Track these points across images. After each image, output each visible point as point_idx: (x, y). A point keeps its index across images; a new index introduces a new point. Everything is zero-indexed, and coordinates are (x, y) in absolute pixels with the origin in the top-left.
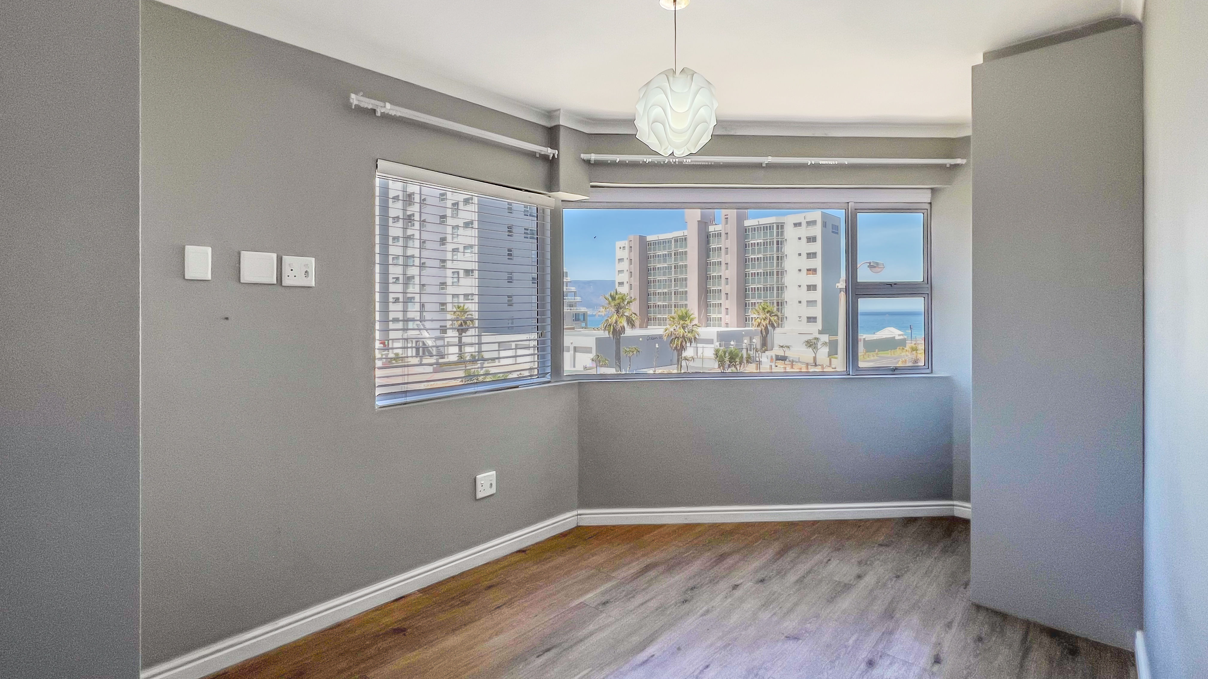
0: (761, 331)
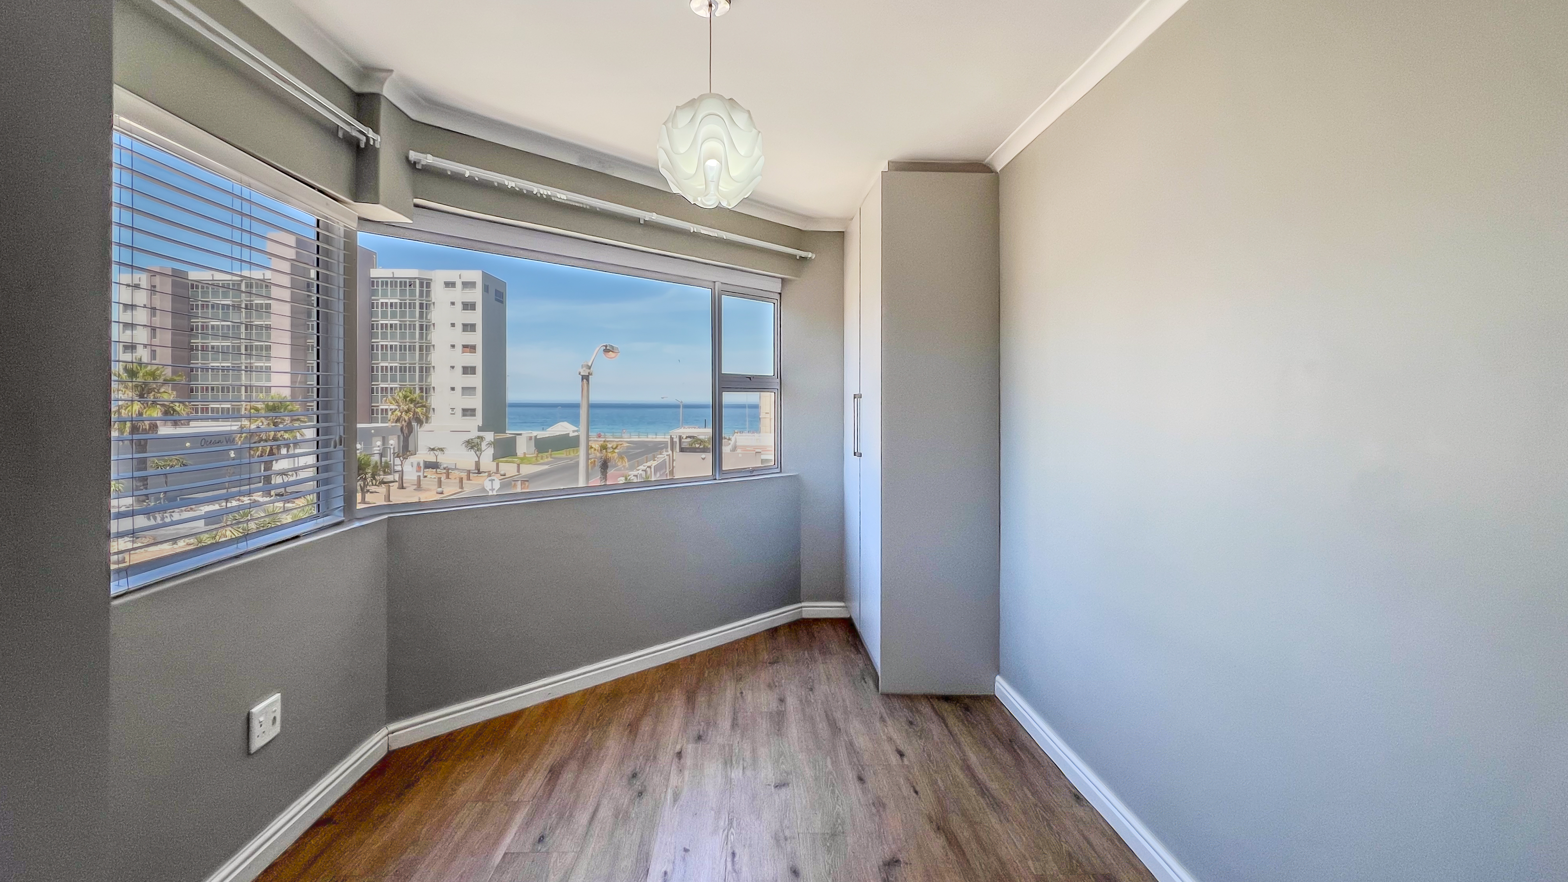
0: (402, 428)
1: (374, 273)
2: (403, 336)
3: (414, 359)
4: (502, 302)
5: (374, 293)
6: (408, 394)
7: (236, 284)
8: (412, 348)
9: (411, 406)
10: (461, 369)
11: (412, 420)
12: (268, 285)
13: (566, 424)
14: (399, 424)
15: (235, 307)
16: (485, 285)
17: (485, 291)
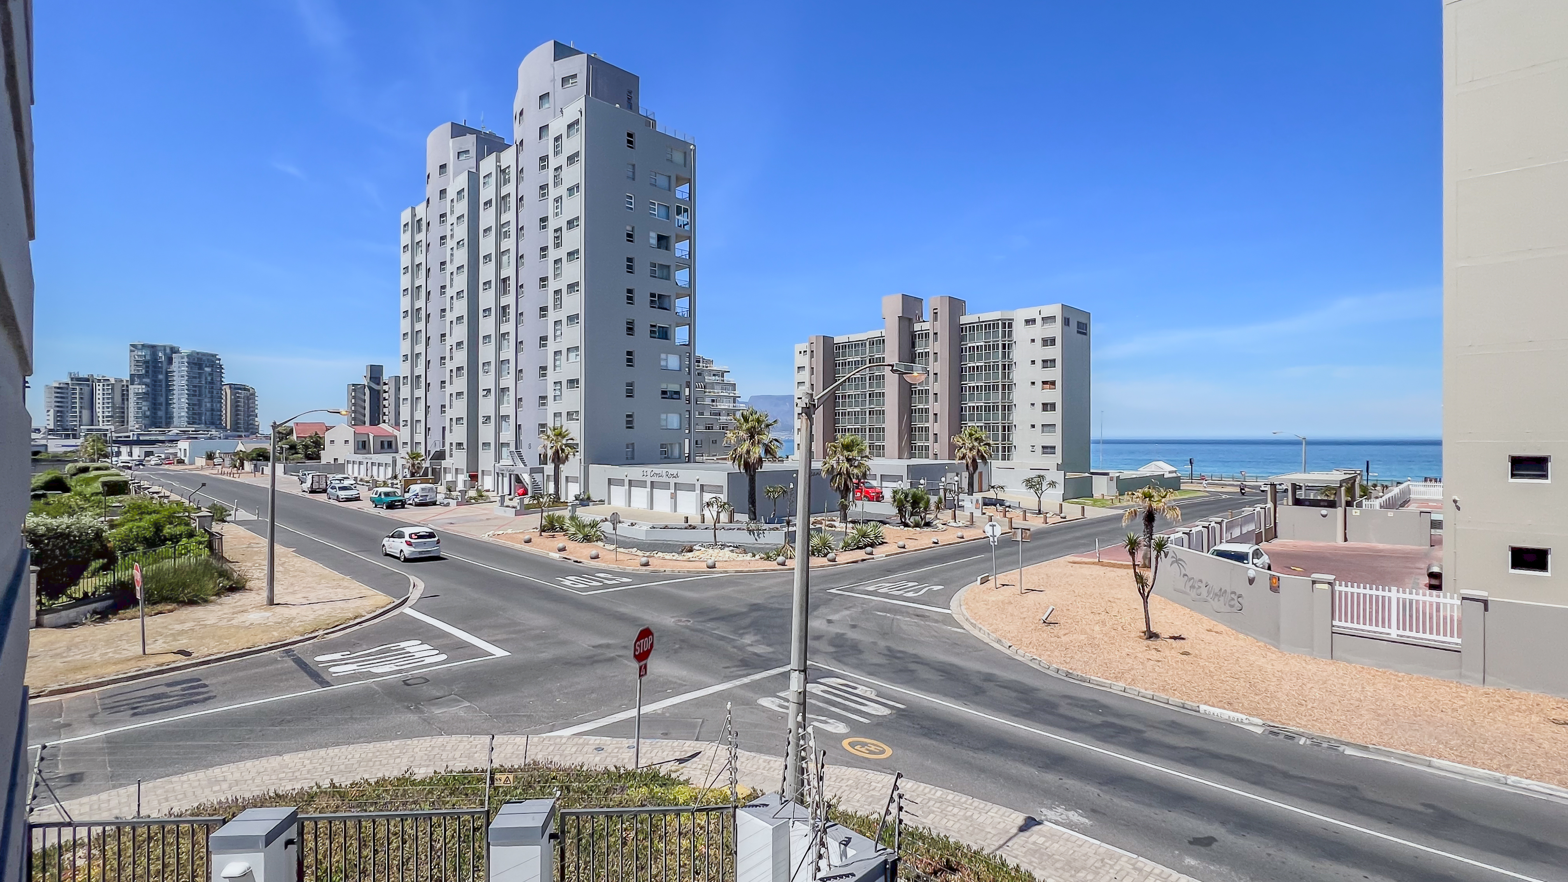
0: (967, 466)
1: (964, 320)
2: (987, 377)
3: (997, 398)
4: (1085, 334)
5: (963, 338)
6: (973, 432)
7: (862, 343)
8: (995, 388)
9: (976, 444)
10: (1041, 406)
11: (977, 458)
12: (884, 340)
13: (1161, 464)
14: (964, 461)
15: (863, 362)
16: (1065, 318)
17: (1065, 324)
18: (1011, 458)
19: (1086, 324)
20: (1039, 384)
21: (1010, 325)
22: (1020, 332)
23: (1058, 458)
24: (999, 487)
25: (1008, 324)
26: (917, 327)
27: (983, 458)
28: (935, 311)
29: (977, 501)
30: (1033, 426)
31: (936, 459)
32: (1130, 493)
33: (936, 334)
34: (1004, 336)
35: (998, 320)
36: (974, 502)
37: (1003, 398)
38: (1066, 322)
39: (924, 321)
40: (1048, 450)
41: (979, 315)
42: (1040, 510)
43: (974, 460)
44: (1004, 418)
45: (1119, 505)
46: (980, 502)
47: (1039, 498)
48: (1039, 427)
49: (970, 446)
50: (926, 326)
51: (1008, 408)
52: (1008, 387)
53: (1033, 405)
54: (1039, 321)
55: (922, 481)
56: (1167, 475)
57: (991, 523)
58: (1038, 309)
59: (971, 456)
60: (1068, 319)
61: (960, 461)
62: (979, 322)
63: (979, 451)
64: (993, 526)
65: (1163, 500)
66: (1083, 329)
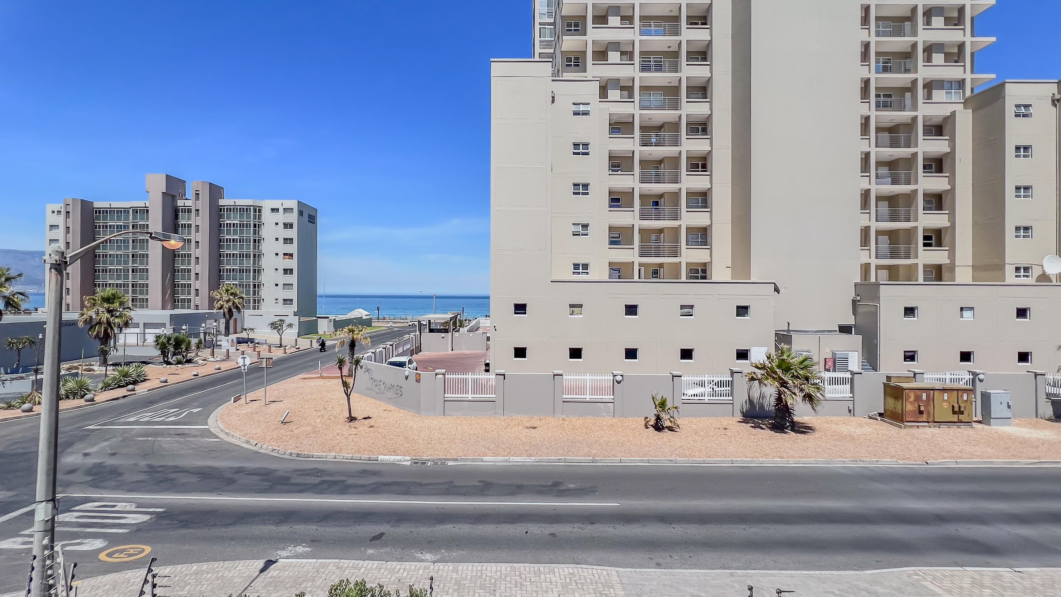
0: (224, 314)
1: (222, 202)
2: (241, 247)
3: (249, 264)
4: (314, 223)
5: (221, 216)
6: (229, 288)
7: (126, 211)
8: (248, 256)
9: (231, 297)
10: (283, 271)
11: (232, 308)
12: (147, 211)
13: (361, 310)
14: (222, 311)
15: (126, 227)
16: (300, 211)
17: (300, 215)
18: (260, 308)
19: (314, 217)
20: (281, 255)
21: (260, 211)
22: (267, 216)
23: (294, 307)
24: (250, 329)
25: (258, 210)
26: (180, 203)
27: (237, 308)
28: (197, 192)
29: (232, 340)
30: (277, 285)
31: (197, 309)
32: (341, 329)
33: (197, 210)
34: (255, 218)
35: (251, 206)
36: (230, 341)
37: (254, 263)
38: (301, 213)
39: (187, 199)
40: (287, 301)
41: (236, 200)
42: (281, 345)
43: (230, 310)
44: (254, 279)
45: (335, 338)
46: (235, 341)
47: (281, 336)
48: (281, 285)
49: (227, 299)
50: (188, 203)
51: (258, 272)
52: (258, 256)
53: (277, 269)
54: (281, 210)
55: (184, 327)
56: (364, 317)
57: (242, 356)
58: (281, 201)
59: (227, 306)
60: (302, 212)
61: (218, 311)
62: (235, 206)
63: (234, 303)
64: (244, 358)
65: (360, 333)
66: (312, 219)
